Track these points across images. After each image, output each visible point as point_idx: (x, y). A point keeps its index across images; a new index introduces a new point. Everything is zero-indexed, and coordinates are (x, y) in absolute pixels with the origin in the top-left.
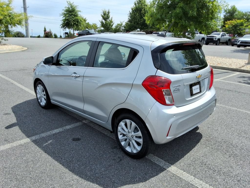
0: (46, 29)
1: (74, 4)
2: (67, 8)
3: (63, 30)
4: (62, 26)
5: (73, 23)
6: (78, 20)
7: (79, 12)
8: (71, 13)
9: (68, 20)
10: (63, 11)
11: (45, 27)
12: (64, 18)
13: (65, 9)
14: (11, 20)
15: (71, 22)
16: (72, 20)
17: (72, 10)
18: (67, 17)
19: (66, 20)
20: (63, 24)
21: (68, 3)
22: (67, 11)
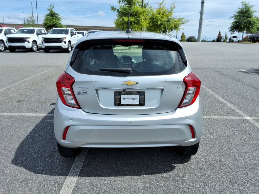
0: (221, 33)
1: (249, 4)
2: (240, 10)
3: (231, 33)
4: (230, 29)
5: (244, 25)
6: (251, 22)
7: (255, 13)
8: (244, 14)
9: (238, 22)
10: (235, 13)
11: (220, 31)
12: (235, 20)
13: (238, 10)
14: (168, 25)
15: (242, 24)
16: (243, 22)
17: (246, 10)
18: (238, 19)
19: (236, 22)
20: (232, 27)
21: (242, 4)
22: (240, 12)
